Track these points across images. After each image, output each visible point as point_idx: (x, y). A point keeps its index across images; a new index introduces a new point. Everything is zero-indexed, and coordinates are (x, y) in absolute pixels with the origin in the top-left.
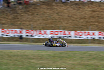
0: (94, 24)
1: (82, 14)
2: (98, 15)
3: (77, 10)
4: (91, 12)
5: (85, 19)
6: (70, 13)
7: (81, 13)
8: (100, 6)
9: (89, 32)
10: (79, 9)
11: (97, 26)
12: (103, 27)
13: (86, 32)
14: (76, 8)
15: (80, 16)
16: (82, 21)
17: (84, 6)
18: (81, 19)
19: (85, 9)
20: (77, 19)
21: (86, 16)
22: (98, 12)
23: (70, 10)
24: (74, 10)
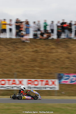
0: (35, 70)
1: (20, 56)
2: (42, 56)
3: (14, 51)
4: (33, 53)
5: (24, 62)
6: (2, 55)
7: (19, 54)
8: (47, 45)
9: (14, 81)
10: (16, 50)
11: (39, 71)
12: (46, 73)
13: (10, 80)
14: (11, 48)
15: (16, 59)
16: (18, 65)
17: (24, 45)
18: (17, 62)
19: (25, 49)
20: (11, 62)
21: (24, 59)
22: (43, 53)
23: (3, 51)
24: (9, 51)
